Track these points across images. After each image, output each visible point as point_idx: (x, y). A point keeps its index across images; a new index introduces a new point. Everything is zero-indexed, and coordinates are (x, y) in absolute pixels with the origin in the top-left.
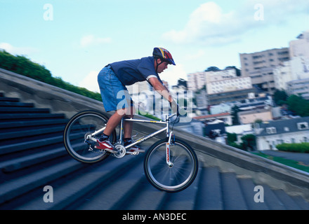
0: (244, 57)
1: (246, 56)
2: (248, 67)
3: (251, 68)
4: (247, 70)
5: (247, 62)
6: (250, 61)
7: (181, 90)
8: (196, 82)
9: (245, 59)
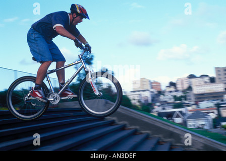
0: (218, 70)
1: (219, 69)
2: (220, 77)
3: (222, 77)
4: (220, 78)
5: (220, 73)
6: (222, 73)
7: (172, 89)
8: (182, 84)
9: (219, 71)
